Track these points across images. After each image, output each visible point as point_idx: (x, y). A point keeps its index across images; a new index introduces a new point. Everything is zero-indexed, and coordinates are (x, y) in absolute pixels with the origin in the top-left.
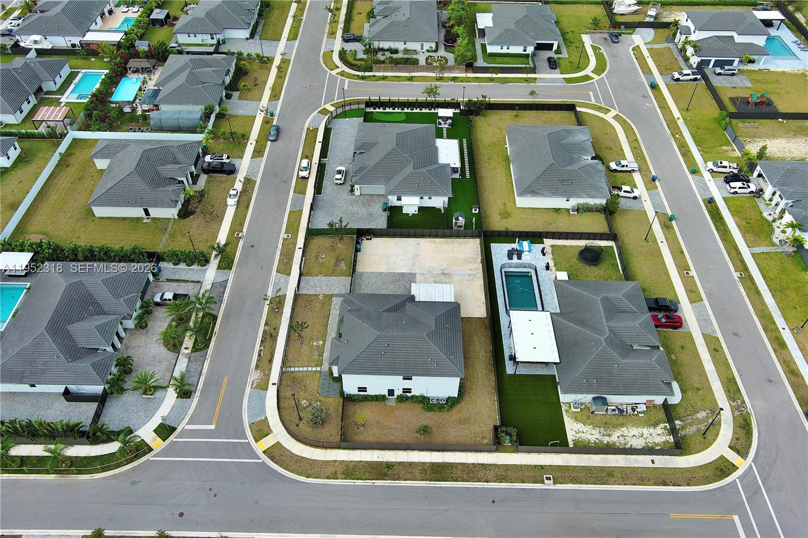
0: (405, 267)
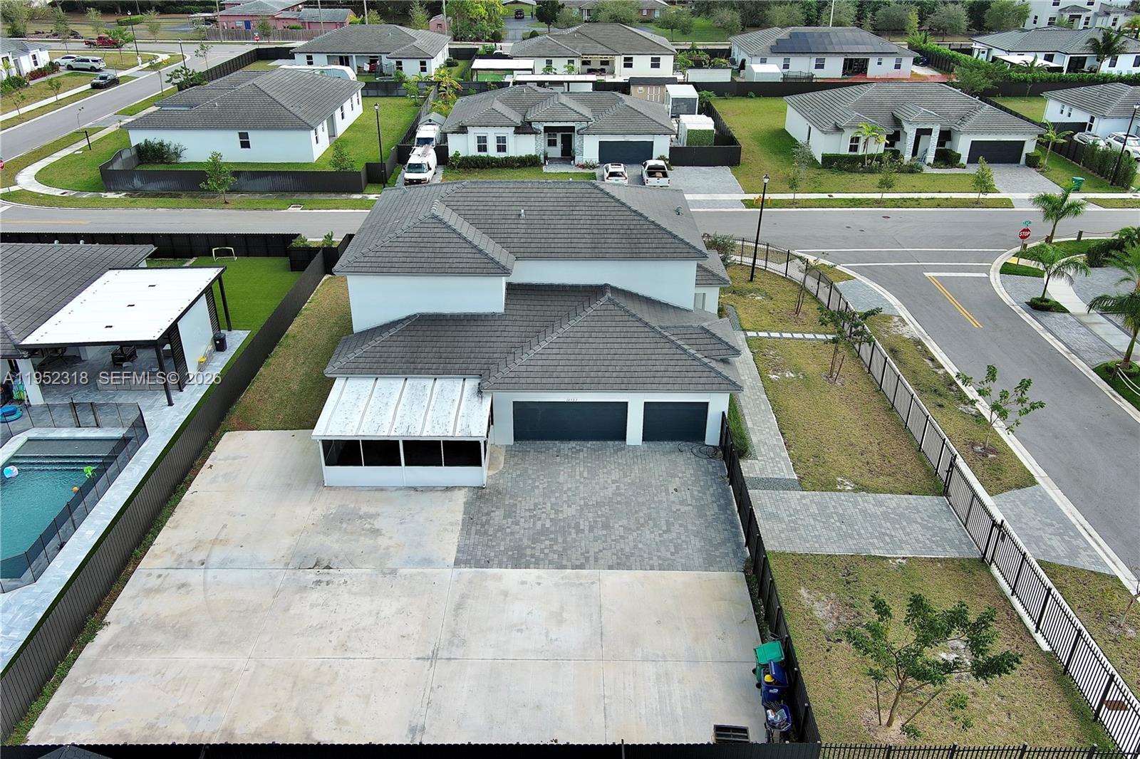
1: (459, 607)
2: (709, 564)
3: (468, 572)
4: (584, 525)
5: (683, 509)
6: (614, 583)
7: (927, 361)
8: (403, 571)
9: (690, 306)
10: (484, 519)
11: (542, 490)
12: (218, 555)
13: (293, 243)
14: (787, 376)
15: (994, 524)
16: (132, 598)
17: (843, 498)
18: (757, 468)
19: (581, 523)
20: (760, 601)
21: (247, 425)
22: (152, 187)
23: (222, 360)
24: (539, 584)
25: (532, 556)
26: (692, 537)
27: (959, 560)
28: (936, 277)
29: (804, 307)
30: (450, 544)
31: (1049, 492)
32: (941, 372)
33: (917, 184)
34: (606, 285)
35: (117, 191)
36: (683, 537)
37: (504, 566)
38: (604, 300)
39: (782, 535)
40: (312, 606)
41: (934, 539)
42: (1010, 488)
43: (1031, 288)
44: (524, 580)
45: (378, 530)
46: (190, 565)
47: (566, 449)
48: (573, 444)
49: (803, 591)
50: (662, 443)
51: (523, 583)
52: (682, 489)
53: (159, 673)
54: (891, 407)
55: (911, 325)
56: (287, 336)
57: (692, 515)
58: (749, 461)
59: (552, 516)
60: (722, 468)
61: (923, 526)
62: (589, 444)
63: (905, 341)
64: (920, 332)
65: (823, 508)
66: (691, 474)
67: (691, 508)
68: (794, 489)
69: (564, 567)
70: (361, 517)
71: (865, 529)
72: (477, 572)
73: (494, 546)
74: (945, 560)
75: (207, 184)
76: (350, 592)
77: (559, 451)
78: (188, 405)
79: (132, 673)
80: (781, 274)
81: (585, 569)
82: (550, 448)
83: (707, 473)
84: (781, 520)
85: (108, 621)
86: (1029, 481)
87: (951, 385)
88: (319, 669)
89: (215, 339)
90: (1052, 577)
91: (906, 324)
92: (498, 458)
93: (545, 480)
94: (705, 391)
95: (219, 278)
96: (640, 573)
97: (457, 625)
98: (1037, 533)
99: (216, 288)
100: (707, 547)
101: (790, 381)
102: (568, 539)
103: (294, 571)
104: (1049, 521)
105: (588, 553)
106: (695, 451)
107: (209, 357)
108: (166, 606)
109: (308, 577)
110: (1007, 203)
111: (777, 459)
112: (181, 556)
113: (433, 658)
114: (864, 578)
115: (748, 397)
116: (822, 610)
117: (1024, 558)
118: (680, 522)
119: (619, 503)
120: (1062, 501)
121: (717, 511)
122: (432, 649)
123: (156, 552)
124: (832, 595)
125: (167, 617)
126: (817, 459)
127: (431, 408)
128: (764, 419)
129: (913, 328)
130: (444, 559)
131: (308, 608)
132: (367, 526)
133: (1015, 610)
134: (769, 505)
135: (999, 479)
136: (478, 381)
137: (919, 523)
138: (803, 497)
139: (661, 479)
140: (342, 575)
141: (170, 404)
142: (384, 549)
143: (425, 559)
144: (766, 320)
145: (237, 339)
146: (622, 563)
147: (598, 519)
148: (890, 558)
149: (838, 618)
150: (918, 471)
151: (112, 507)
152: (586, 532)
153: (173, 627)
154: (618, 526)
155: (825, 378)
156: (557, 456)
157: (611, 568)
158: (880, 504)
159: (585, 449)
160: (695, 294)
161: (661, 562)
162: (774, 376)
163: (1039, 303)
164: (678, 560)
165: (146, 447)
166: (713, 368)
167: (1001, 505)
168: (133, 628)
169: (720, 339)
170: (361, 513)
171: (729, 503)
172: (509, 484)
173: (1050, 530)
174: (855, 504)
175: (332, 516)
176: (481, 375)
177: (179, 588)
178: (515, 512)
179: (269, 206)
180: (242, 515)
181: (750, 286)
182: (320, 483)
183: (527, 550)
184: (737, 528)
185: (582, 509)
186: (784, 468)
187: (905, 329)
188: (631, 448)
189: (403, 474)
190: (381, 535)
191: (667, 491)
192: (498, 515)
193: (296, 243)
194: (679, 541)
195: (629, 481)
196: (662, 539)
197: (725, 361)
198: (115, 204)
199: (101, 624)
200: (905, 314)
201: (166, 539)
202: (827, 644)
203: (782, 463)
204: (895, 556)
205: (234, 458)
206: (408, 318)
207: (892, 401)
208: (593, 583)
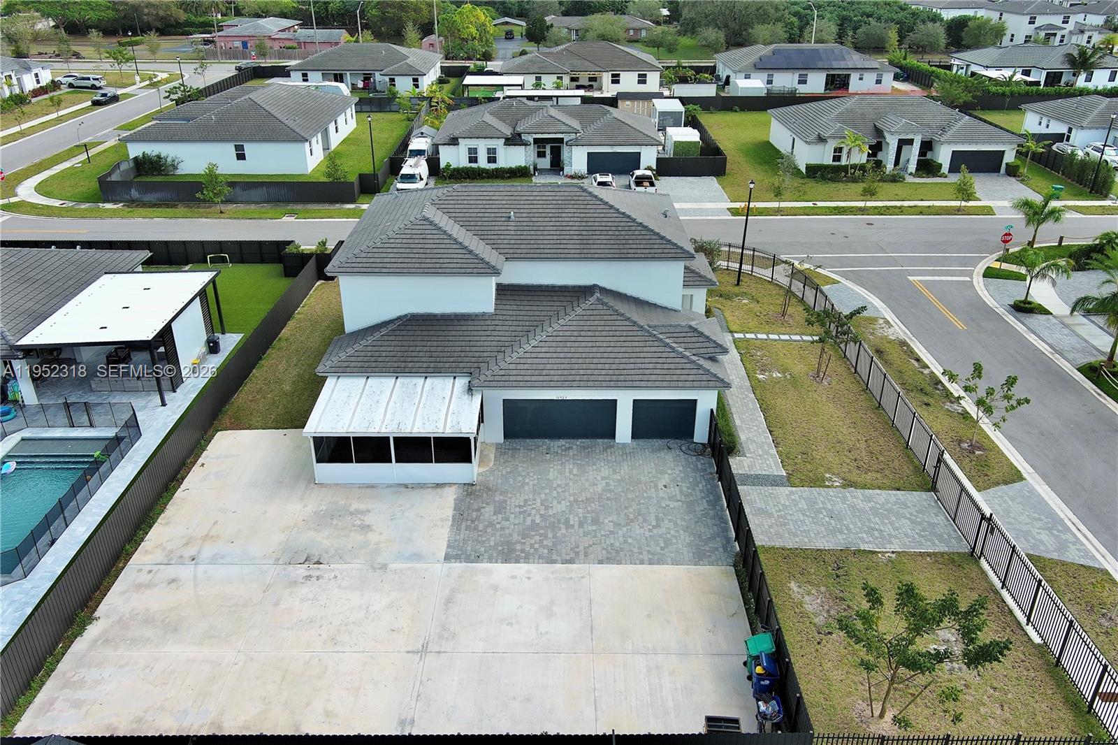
0: (496, 588)
1: (449, 601)
2: (699, 557)
3: (458, 567)
4: (574, 520)
5: (672, 504)
6: (604, 577)
7: (913, 361)
8: (392, 566)
9: (678, 306)
10: (474, 514)
11: (531, 487)
12: (208, 551)
13: (287, 250)
14: (774, 375)
15: (983, 517)
16: (123, 593)
17: (831, 493)
18: (746, 465)
19: (571, 518)
20: (750, 595)
21: (238, 425)
22: (149, 197)
23: (216, 362)
24: (529, 578)
25: (522, 551)
26: (682, 532)
27: (948, 554)
28: (920, 281)
29: (790, 310)
30: (440, 539)
31: (1037, 487)
32: (926, 372)
33: (899, 192)
34: (595, 286)
35: (115, 202)
36: (673, 532)
37: (494, 561)
38: (592, 300)
39: (772, 530)
40: (302, 600)
41: (923, 533)
42: (997, 484)
43: (1015, 291)
44: (514, 574)
45: (368, 526)
46: (181, 561)
47: (556, 447)
48: (562, 442)
49: (793, 585)
50: (651, 440)
51: (513, 577)
52: (672, 486)
53: (148, 667)
54: (877, 405)
55: (896, 327)
56: (280, 339)
57: (681, 511)
58: (738, 458)
59: (542, 512)
60: (711, 465)
61: (912, 522)
62: (579, 442)
63: (890, 342)
64: (905, 333)
65: (812, 503)
66: (680, 471)
67: (680, 503)
68: (783, 485)
69: (554, 562)
70: (351, 514)
71: (855, 524)
72: (467, 567)
73: (484, 541)
74: (935, 554)
75: (202, 193)
76: (339, 587)
77: (549, 449)
78: (180, 406)
79: (121, 667)
80: (768, 279)
81: (574, 563)
82: (539, 446)
83: (696, 470)
84: (770, 516)
85: (98, 616)
86: (1017, 477)
87: (937, 384)
88: (308, 663)
89: (208, 341)
90: (1042, 571)
91: (892, 326)
92: (488, 455)
93: (535, 477)
94: (693, 388)
95: (213, 281)
96: (630, 567)
97: (447, 618)
98: (1025, 528)
99: (210, 290)
100: (697, 542)
101: (778, 381)
102: (558, 535)
103: (285, 566)
104: (1037, 516)
105: (578, 548)
106: (683, 448)
107: (202, 359)
108: (156, 601)
109: (298, 572)
110: (989, 211)
111: (766, 456)
112: (171, 552)
113: (424, 651)
114: (854, 572)
115: (736, 396)
116: (812, 603)
117: (1013, 551)
118: (670, 517)
119: (608, 499)
120: (1049, 496)
121: (707, 507)
122: (422, 642)
123: (147, 548)
124: (823, 589)
125: (157, 611)
126: (805, 456)
127: (421, 405)
128: (751, 417)
129: (898, 330)
130: (434, 554)
131: (298, 602)
132: (358, 522)
133: (1005, 603)
134: (758, 501)
135: (986, 475)
136: (468, 379)
137: (908, 518)
138: (792, 493)
139: (650, 475)
140: (332, 570)
141: (164, 404)
142: (374, 545)
143: (415, 555)
144: (753, 323)
145: (230, 342)
146: (612, 557)
147: (589, 515)
148: (880, 552)
149: (828, 611)
150: (905, 467)
151: (104, 505)
152: (576, 527)
153: (163, 621)
154: (608, 522)
155: (812, 378)
156: (547, 453)
157: (601, 562)
158: (868, 499)
159: (574, 447)
160: (683, 295)
161: (650, 556)
162: (762, 376)
163: (1022, 305)
164: (668, 554)
165: (139, 446)
166: (701, 366)
167: (989, 500)
168: (122, 623)
169: (708, 337)
170: (352, 509)
171: (718, 499)
172: (500, 481)
173: (1038, 524)
174: (844, 499)
175: (322, 512)
176: (471, 373)
177: (170, 583)
178: (505, 508)
179: (262, 215)
180: (234, 512)
181: (736, 289)
182: (311, 479)
183: (518, 545)
184: (726, 523)
185: (571, 505)
186: (773, 465)
187: (891, 331)
188: (620, 446)
189: (394, 471)
190: (371, 531)
191: (656, 487)
192: (488, 511)
193: (289, 249)
194: (669, 536)
195: (619, 478)
196: (651, 534)
197: (713, 359)
198: (113, 214)
199: (90, 619)
200: (890, 316)
201: (158, 535)
202: (818, 637)
203: (771, 459)
204: (884, 550)
205: (226, 457)
206: (399, 318)
207: (878, 400)
208: (583, 577)
